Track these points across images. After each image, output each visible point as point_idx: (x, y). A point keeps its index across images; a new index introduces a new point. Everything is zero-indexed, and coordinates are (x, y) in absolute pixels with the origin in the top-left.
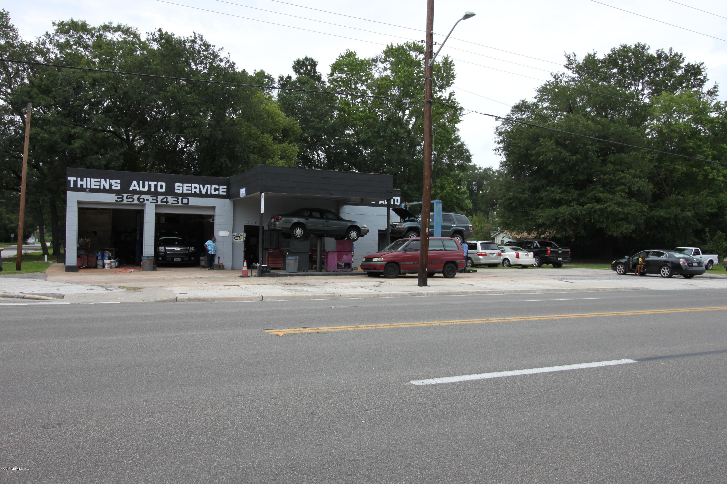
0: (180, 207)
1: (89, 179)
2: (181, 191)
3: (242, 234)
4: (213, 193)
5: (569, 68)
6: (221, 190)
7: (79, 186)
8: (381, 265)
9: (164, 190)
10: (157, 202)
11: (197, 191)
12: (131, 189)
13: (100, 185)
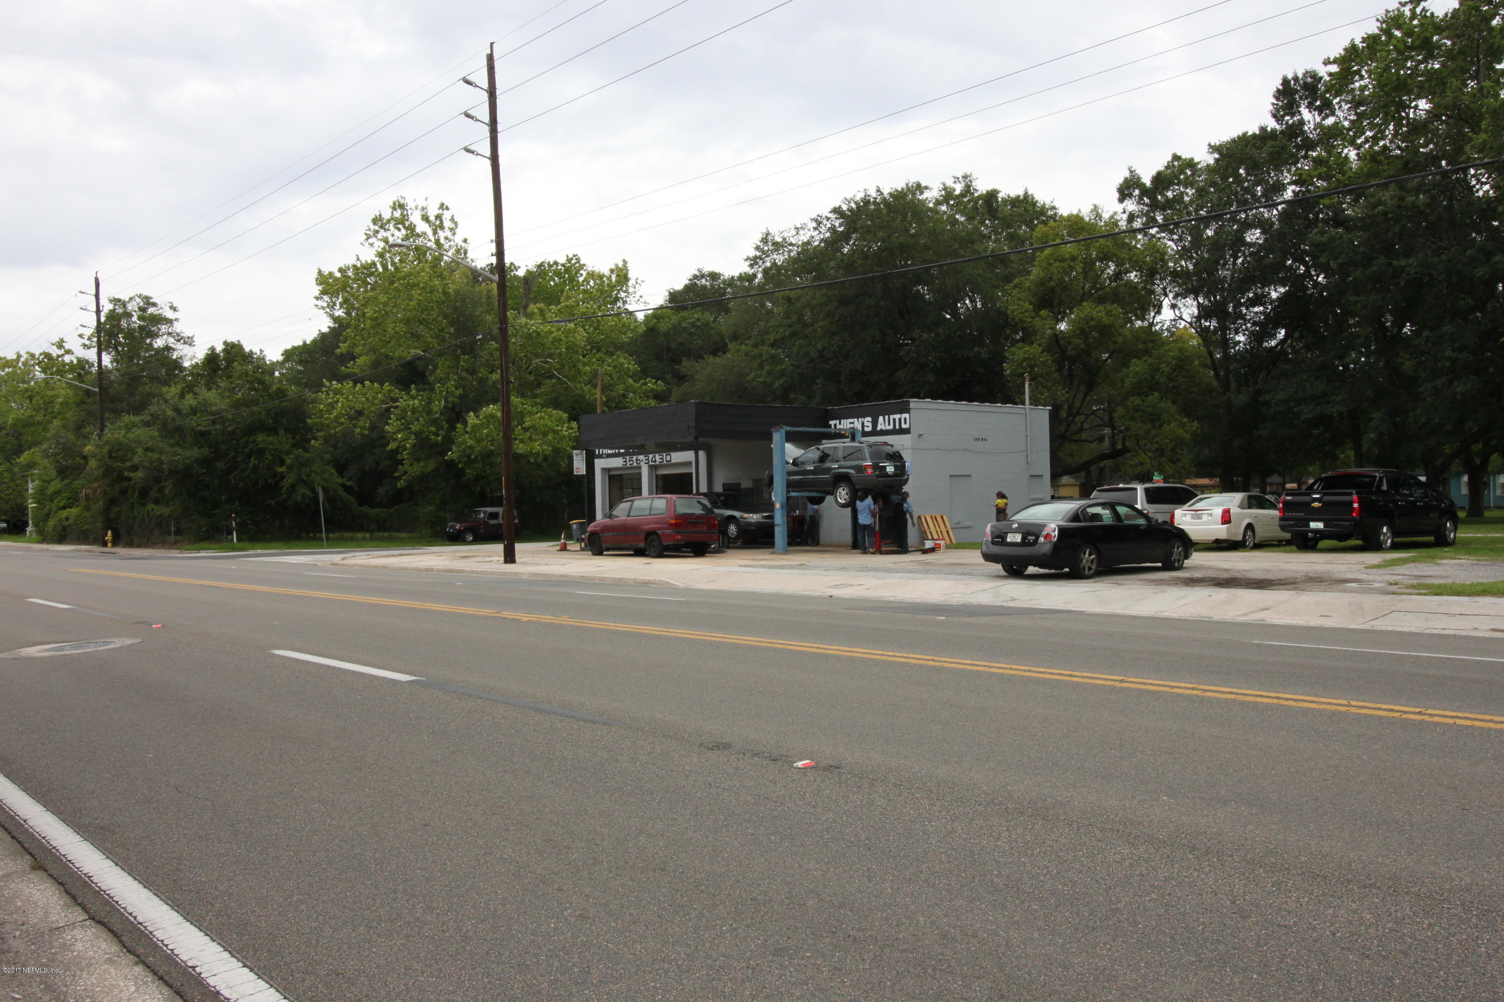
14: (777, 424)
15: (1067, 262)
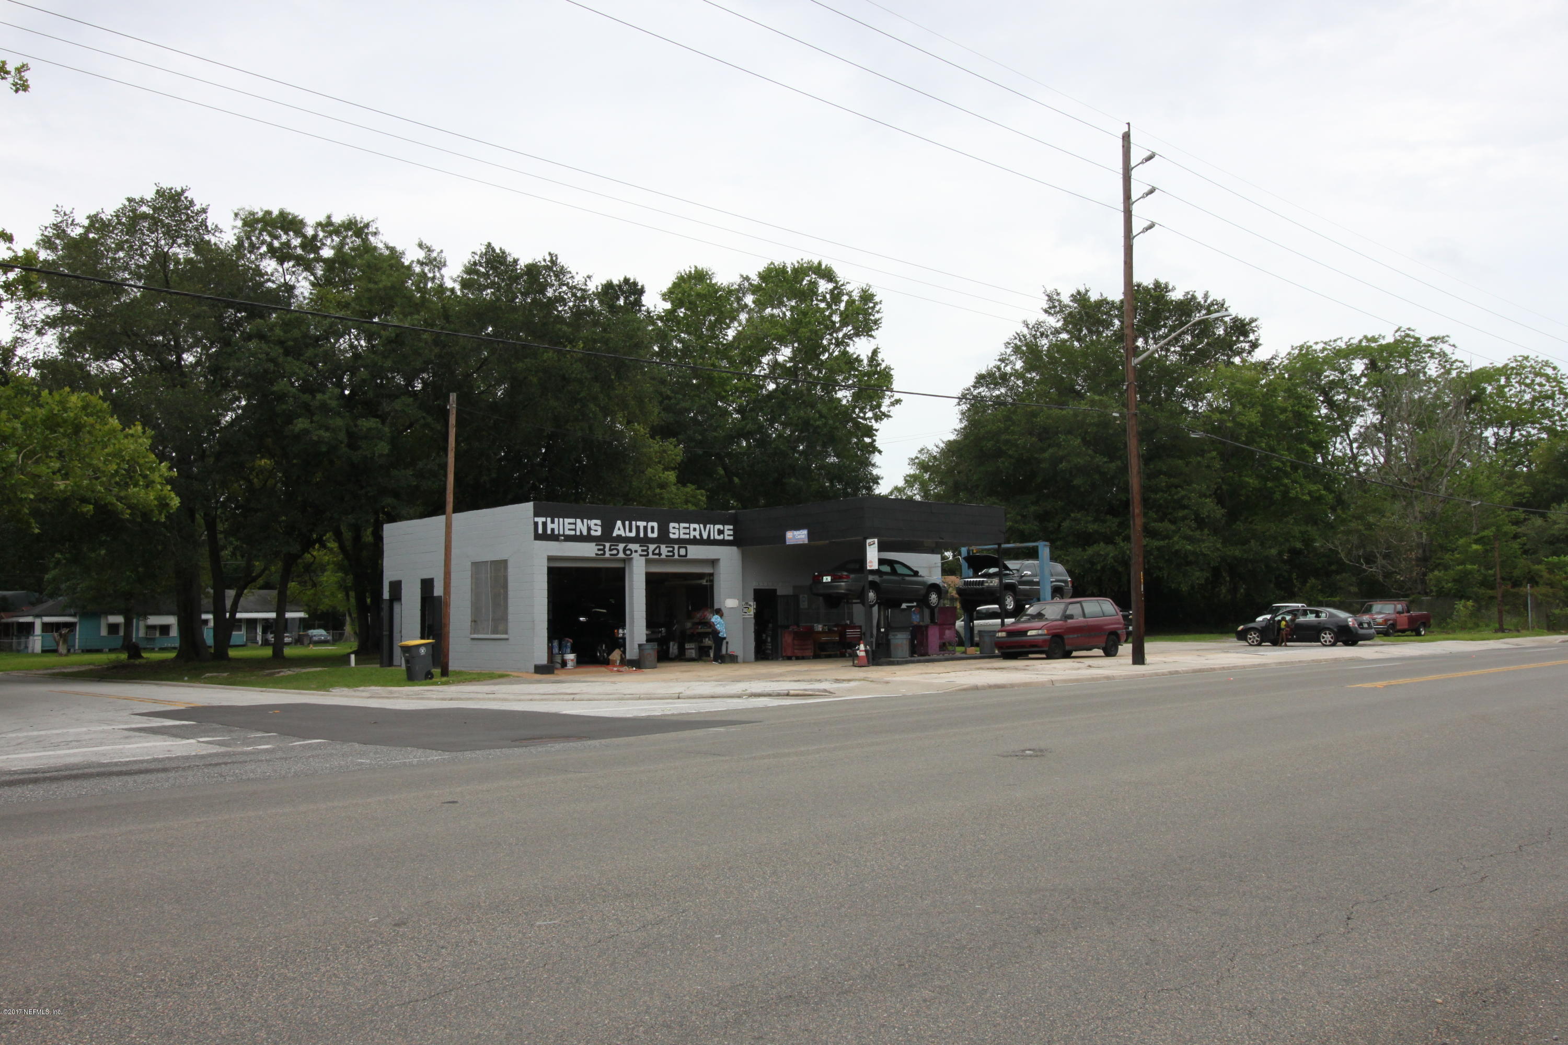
0: (676, 561)
1: (561, 520)
2: (676, 536)
3: (752, 603)
4: (717, 537)
5: (1050, 313)
6: (726, 532)
7: (549, 532)
8: (1045, 641)
9: (655, 535)
10: (648, 555)
11: (697, 534)
12: (614, 535)
13: (575, 530)
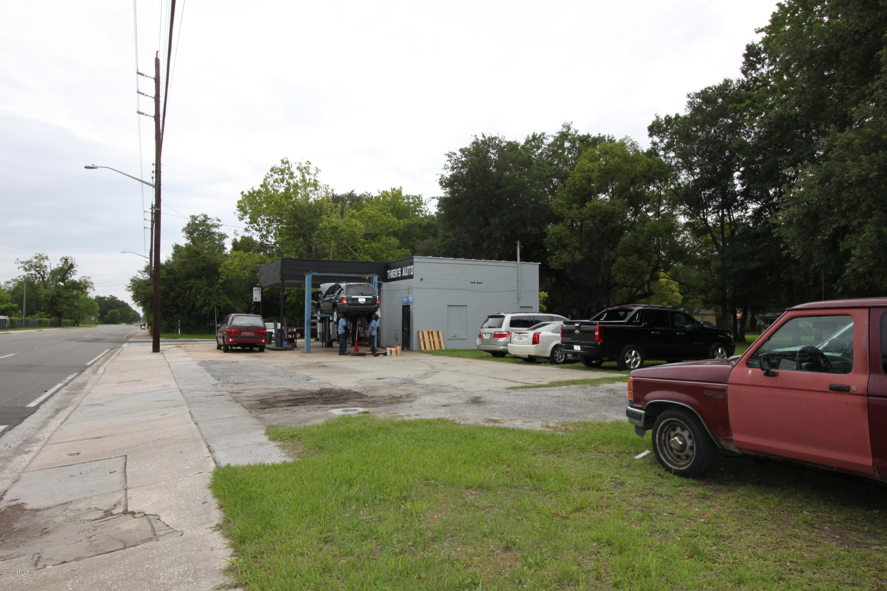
14: (308, 271)
15: (586, 173)
